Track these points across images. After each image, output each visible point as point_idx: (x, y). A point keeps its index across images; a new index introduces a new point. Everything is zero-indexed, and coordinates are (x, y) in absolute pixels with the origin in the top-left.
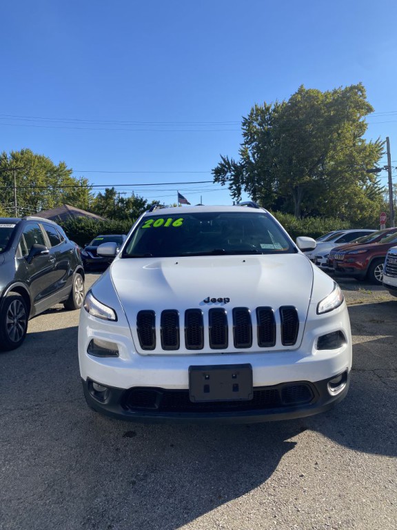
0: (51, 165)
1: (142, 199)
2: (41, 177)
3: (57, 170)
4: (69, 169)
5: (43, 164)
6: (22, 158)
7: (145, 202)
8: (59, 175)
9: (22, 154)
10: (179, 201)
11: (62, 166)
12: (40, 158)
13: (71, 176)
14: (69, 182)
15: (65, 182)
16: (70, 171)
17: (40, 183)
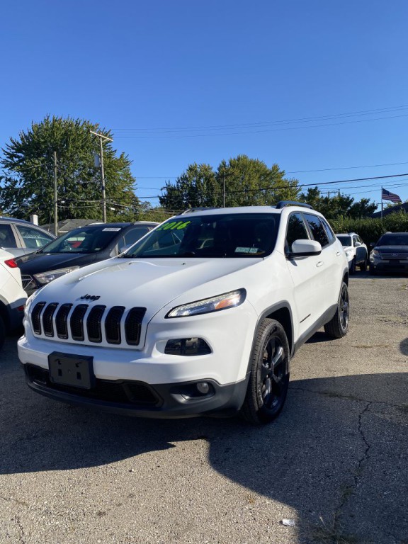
0: (265, 168)
1: (348, 198)
2: (255, 181)
3: (270, 173)
4: (282, 171)
5: (257, 168)
6: (238, 164)
7: (352, 201)
8: (271, 178)
9: (238, 160)
10: (383, 198)
11: (275, 168)
12: (254, 163)
13: (283, 178)
14: (280, 184)
15: (277, 185)
16: (282, 174)
17: (253, 187)
